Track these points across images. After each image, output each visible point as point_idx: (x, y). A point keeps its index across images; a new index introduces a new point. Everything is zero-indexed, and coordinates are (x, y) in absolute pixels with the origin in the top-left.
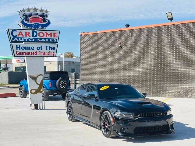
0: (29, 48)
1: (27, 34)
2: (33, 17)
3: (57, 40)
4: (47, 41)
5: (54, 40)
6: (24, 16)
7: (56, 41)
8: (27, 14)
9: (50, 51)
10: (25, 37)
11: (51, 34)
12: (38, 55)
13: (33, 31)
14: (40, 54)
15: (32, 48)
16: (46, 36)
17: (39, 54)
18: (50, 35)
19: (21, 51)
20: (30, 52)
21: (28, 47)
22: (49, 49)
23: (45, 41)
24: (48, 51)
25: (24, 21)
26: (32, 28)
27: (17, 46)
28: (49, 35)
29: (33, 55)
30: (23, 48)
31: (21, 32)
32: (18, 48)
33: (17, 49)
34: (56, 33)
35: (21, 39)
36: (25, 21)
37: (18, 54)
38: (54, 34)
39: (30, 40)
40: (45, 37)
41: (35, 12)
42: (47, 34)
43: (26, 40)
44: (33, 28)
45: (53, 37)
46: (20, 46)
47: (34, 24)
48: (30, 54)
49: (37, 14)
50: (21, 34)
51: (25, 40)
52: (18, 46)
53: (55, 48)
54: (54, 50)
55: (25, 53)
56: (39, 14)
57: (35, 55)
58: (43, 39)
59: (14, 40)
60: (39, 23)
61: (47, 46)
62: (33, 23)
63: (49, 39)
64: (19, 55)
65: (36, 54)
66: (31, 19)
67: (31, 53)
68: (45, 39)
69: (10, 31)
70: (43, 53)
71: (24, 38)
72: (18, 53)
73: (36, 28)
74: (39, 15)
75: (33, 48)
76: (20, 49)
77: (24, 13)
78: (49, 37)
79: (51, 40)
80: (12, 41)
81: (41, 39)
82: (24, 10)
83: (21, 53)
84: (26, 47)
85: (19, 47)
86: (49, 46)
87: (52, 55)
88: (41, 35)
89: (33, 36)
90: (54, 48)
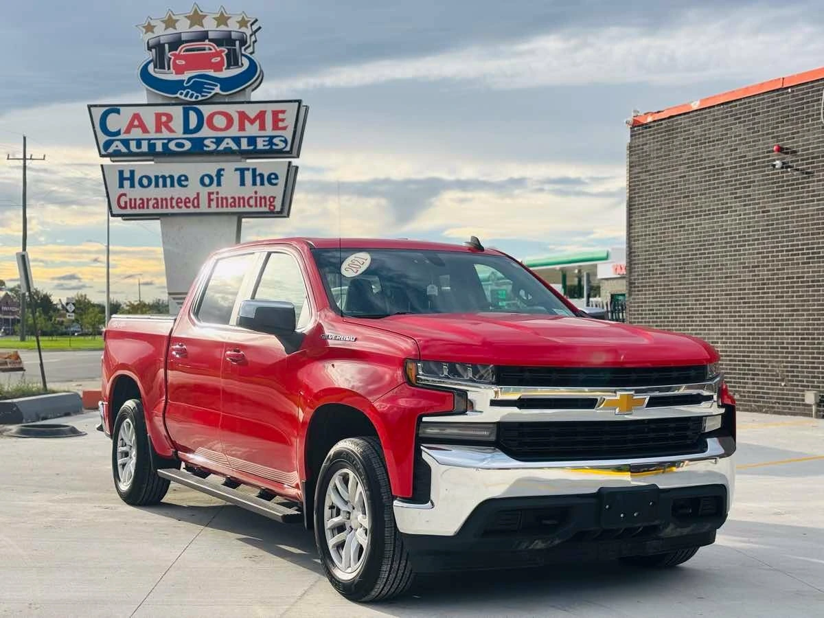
0: (168, 181)
1: (163, 122)
2: (187, 50)
3: (285, 141)
4: (244, 145)
5: (276, 141)
6: (150, 49)
7: (282, 145)
8: (163, 40)
9: (258, 188)
10: (152, 135)
11: (261, 116)
12: (204, 208)
13: (188, 107)
14: (214, 204)
15: (182, 180)
16: (242, 128)
17: (209, 206)
18: (257, 123)
19: (137, 193)
20: (172, 199)
21: (164, 178)
22: (254, 183)
23: (235, 147)
24: (248, 191)
25: (151, 68)
26: (182, 97)
27: (121, 173)
28: (252, 122)
29: (184, 210)
30: (145, 182)
31: (136, 116)
32: (127, 183)
33: (121, 186)
34: (283, 112)
35: (139, 146)
36: (155, 67)
37: (125, 208)
38: (275, 114)
39: (172, 146)
40: (234, 131)
41: (197, 28)
42: (243, 116)
43: (159, 148)
44: (186, 96)
45: (269, 132)
46: (132, 172)
47: (190, 79)
48: (172, 207)
49: (204, 36)
50: (136, 123)
51: (152, 146)
52: (127, 175)
53: (277, 178)
54: (276, 184)
55: (151, 203)
56: (211, 35)
57: (192, 210)
58: (226, 141)
59: (111, 150)
60: (211, 73)
61: (242, 171)
62: (185, 76)
63: (252, 140)
64: (129, 211)
65: (198, 206)
66: (178, 57)
67: (177, 203)
68: (237, 140)
69: (98, 113)
70: (226, 198)
71: (149, 140)
72: (126, 202)
73: (197, 97)
74: (211, 40)
75: (187, 179)
76: (132, 186)
77: (150, 35)
78: (252, 130)
79: (260, 145)
80: (103, 152)
81: (219, 141)
82: (153, 23)
83: (138, 202)
84: (157, 178)
85: (132, 179)
86: (254, 170)
87: (267, 209)
88: (220, 121)
89: (186, 129)
90: (272, 179)
